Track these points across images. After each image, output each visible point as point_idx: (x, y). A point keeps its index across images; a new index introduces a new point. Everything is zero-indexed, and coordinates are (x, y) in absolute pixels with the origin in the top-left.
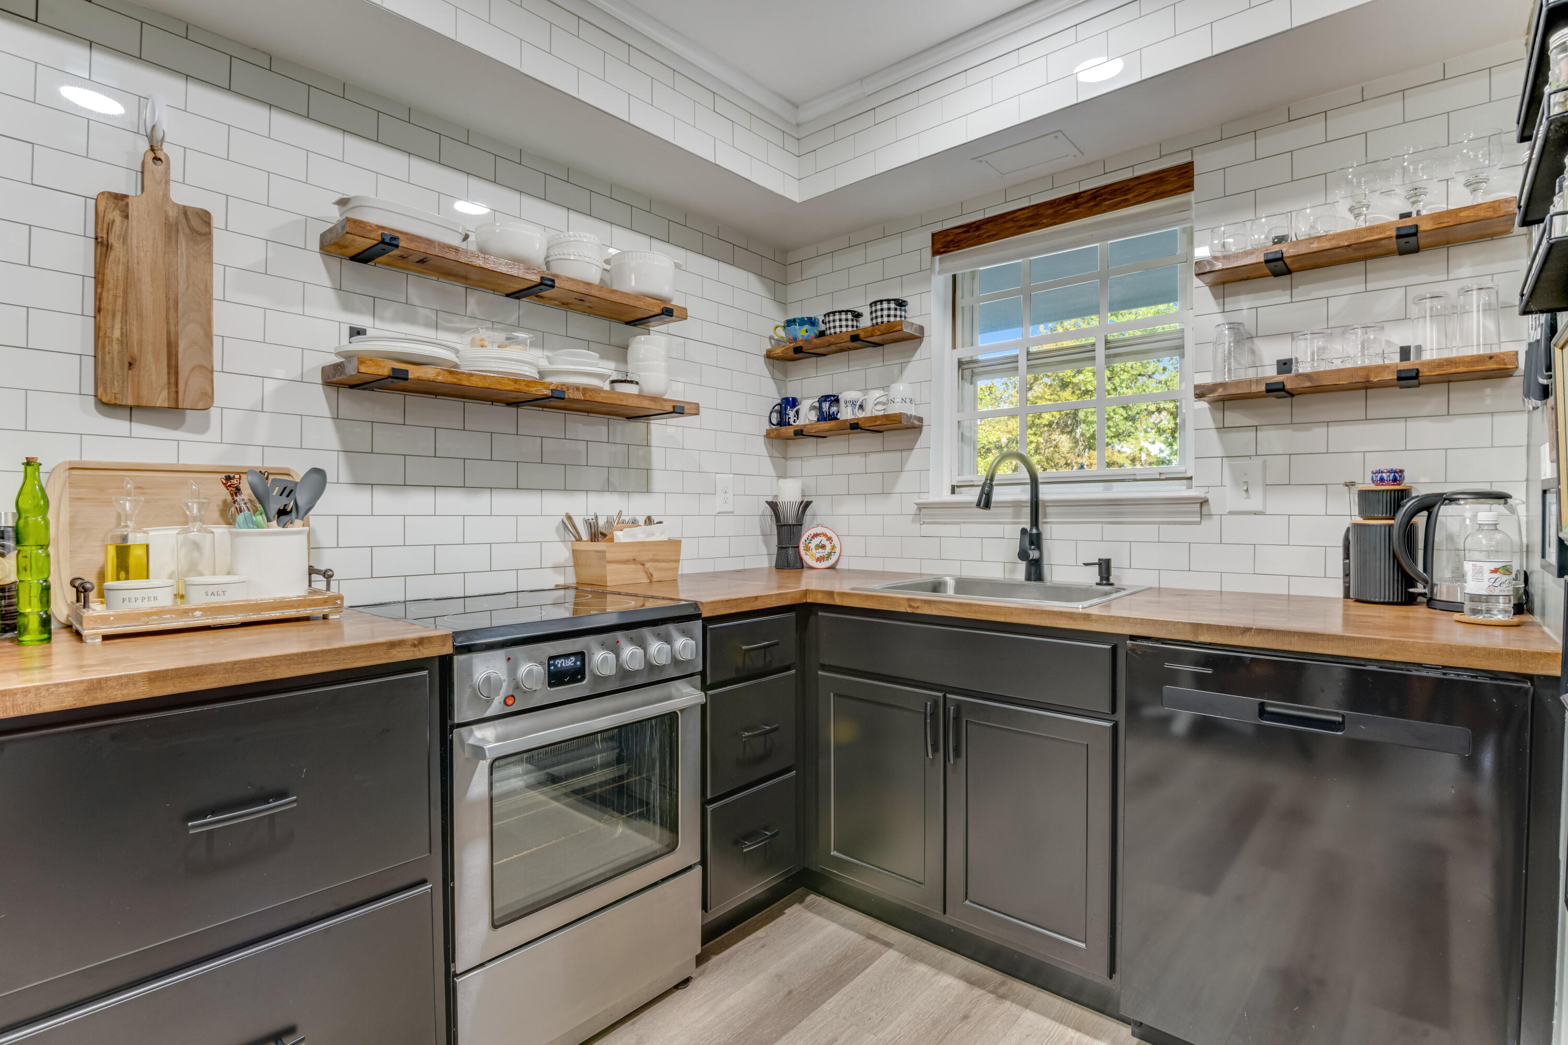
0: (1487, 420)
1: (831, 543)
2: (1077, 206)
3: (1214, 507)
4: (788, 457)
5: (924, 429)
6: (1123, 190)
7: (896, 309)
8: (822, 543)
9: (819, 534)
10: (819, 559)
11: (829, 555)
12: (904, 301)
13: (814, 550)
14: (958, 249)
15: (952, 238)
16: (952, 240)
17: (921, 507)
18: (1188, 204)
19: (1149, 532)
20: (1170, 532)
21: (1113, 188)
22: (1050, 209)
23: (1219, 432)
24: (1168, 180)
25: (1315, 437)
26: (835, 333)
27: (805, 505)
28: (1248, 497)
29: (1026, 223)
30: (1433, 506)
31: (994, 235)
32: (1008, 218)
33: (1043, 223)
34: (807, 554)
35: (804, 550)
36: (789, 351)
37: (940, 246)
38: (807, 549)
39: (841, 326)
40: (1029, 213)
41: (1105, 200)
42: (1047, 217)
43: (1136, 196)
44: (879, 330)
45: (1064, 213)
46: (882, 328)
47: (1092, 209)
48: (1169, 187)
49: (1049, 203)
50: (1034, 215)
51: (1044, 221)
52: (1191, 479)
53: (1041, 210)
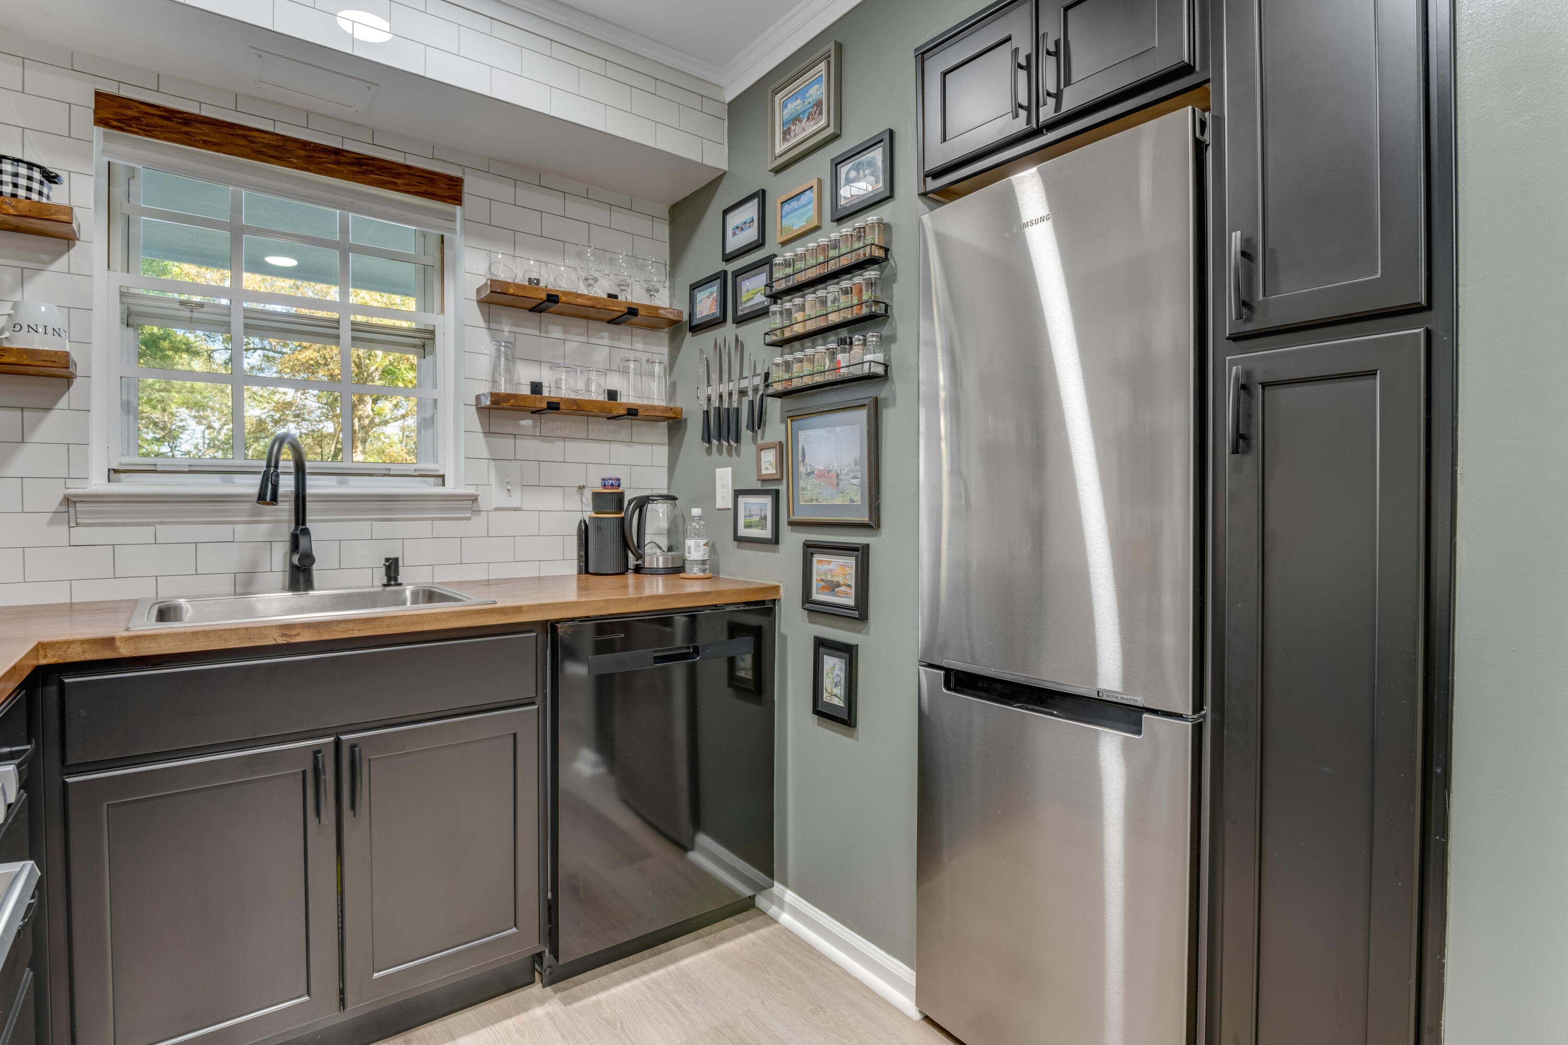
0: (649, 447)
2: (338, 163)
3: (482, 504)
5: (77, 382)
6: (392, 171)
7: (41, 183)
12: (57, 175)
14: (147, 136)
15: (137, 115)
16: (139, 119)
17: (69, 500)
19: (423, 527)
20: (443, 528)
21: (381, 163)
22: (301, 149)
23: (486, 436)
24: (438, 184)
25: (554, 449)
28: (510, 496)
29: (266, 150)
30: (643, 506)
31: (215, 144)
33: (291, 162)
37: (111, 116)
40: (273, 141)
41: (372, 172)
42: (298, 157)
43: (406, 185)
44: (13, 207)
45: (320, 163)
46: (20, 205)
47: (355, 175)
48: (439, 192)
49: (302, 143)
50: (278, 146)
51: (295, 161)
52: (443, 476)
53: (290, 146)
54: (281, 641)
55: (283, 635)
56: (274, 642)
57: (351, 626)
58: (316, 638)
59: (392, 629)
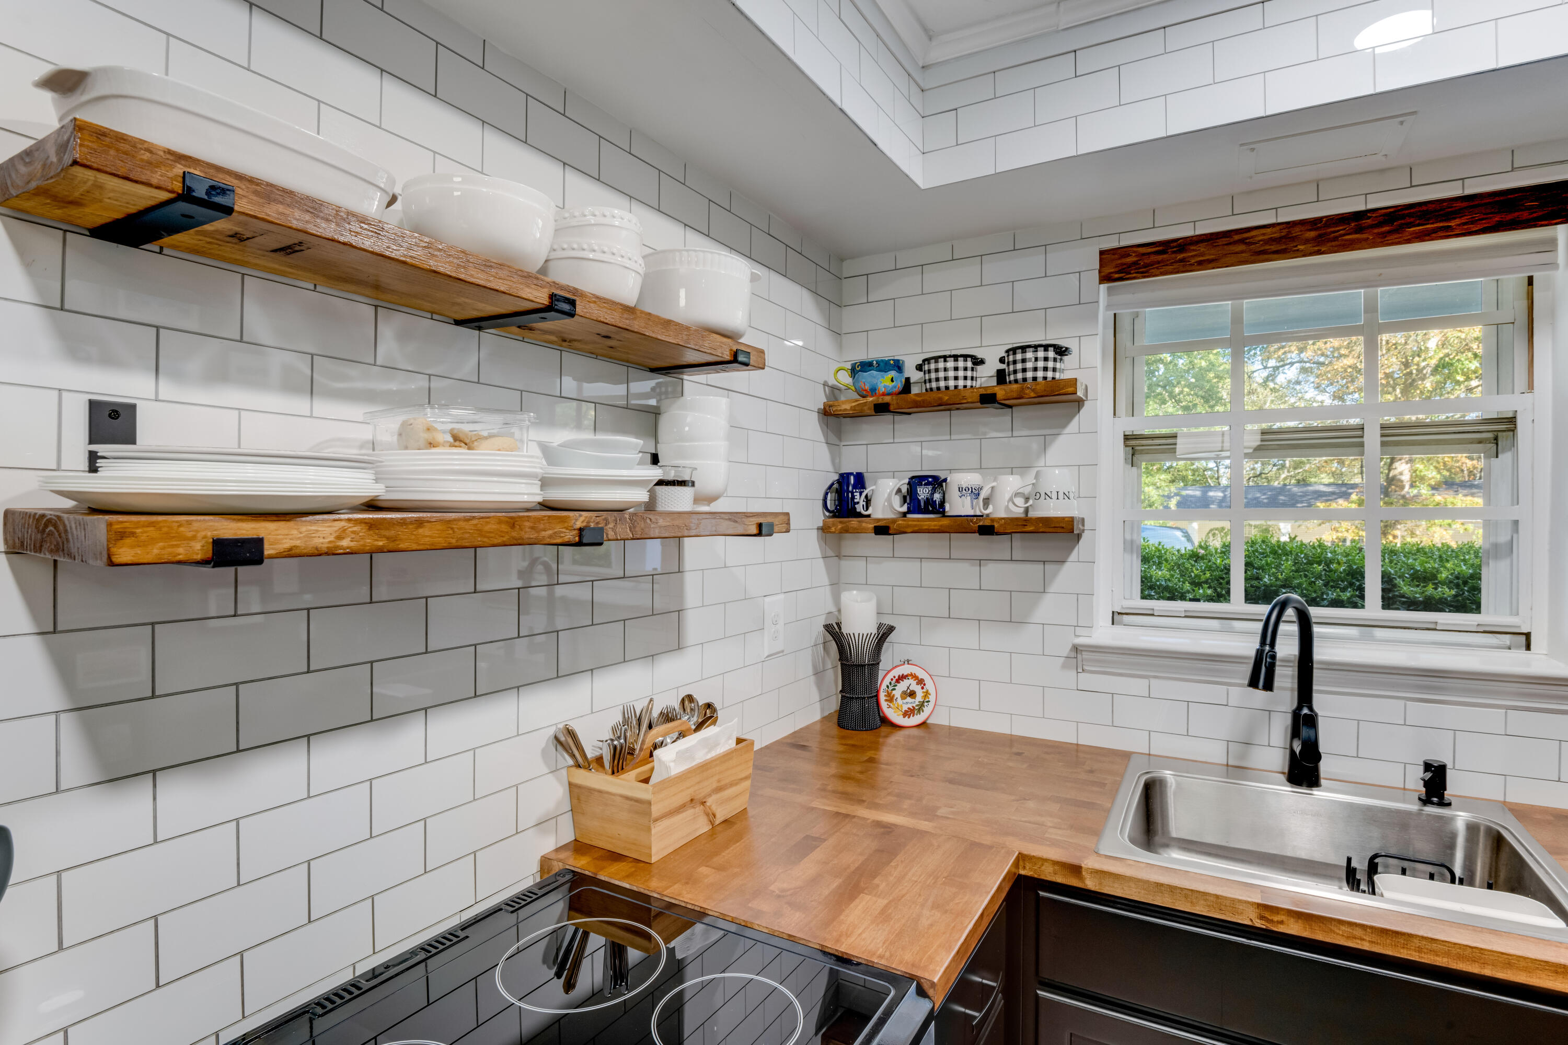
1: (923, 688)
2: (1359, 230)
4: (844, 552)
5: (1085, 537)
6: (1441, 213)
7: (1055, 360)
8: (911, 688)
9: (907, 676)
10: (907, 714)
11: (921, 706)
12: (1067, 349)
13: (899, 699)
14: (1144, 277)
15: (1135, 259)
16: (1135, 263)
17: (1076, 649)
18: (1552, 244)
19: (1489, 719)
20: (1525, 722)
21: (1424, 208)
22: (1312, 229)
24: (1523, 205)
26: (947, 388)
27: (885, 633)
29: (1267, 247)
31: (1210, 261)
32: (1236, 237)
33: (1298, 250)
34: (890, 707)
35: (886, 700)
36: (866, 408)
37: (1113, 270)
38: (890, 698)
39: (956, 378)
40: (1275, 233)
41: (1410, 224)
42: (1307, 241)
43: (1464, 224)
44: (1033, 390)
45: (1335, 239)
46: (1038, 387)
47: (1385, 237)
48: (1525, 215)
49: (1310, 222)
50: (1281, 238)
51: (1301, 247)
52: (1528, 636)
53: (1296, 231)
54: (1259, 924)
55: (1262, 918)
56: (1249, 923)
57: (1358, 932)
58: (1306, 934)
59: (1426, 956)
